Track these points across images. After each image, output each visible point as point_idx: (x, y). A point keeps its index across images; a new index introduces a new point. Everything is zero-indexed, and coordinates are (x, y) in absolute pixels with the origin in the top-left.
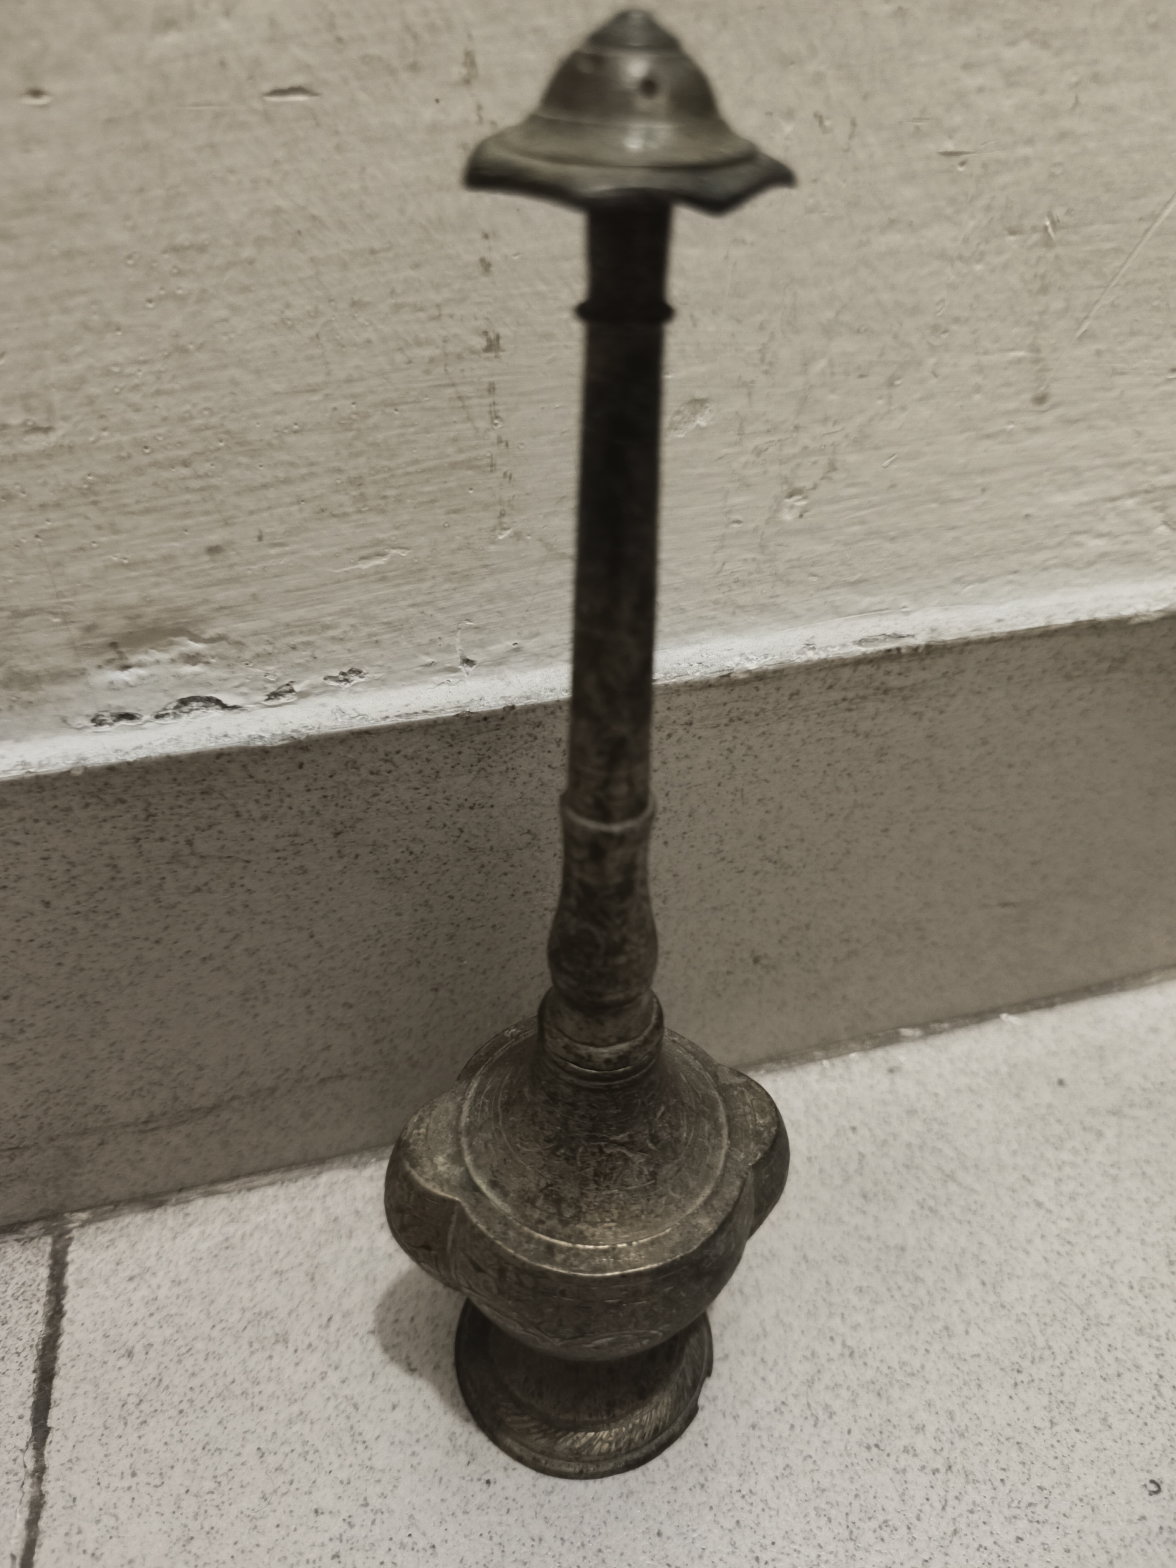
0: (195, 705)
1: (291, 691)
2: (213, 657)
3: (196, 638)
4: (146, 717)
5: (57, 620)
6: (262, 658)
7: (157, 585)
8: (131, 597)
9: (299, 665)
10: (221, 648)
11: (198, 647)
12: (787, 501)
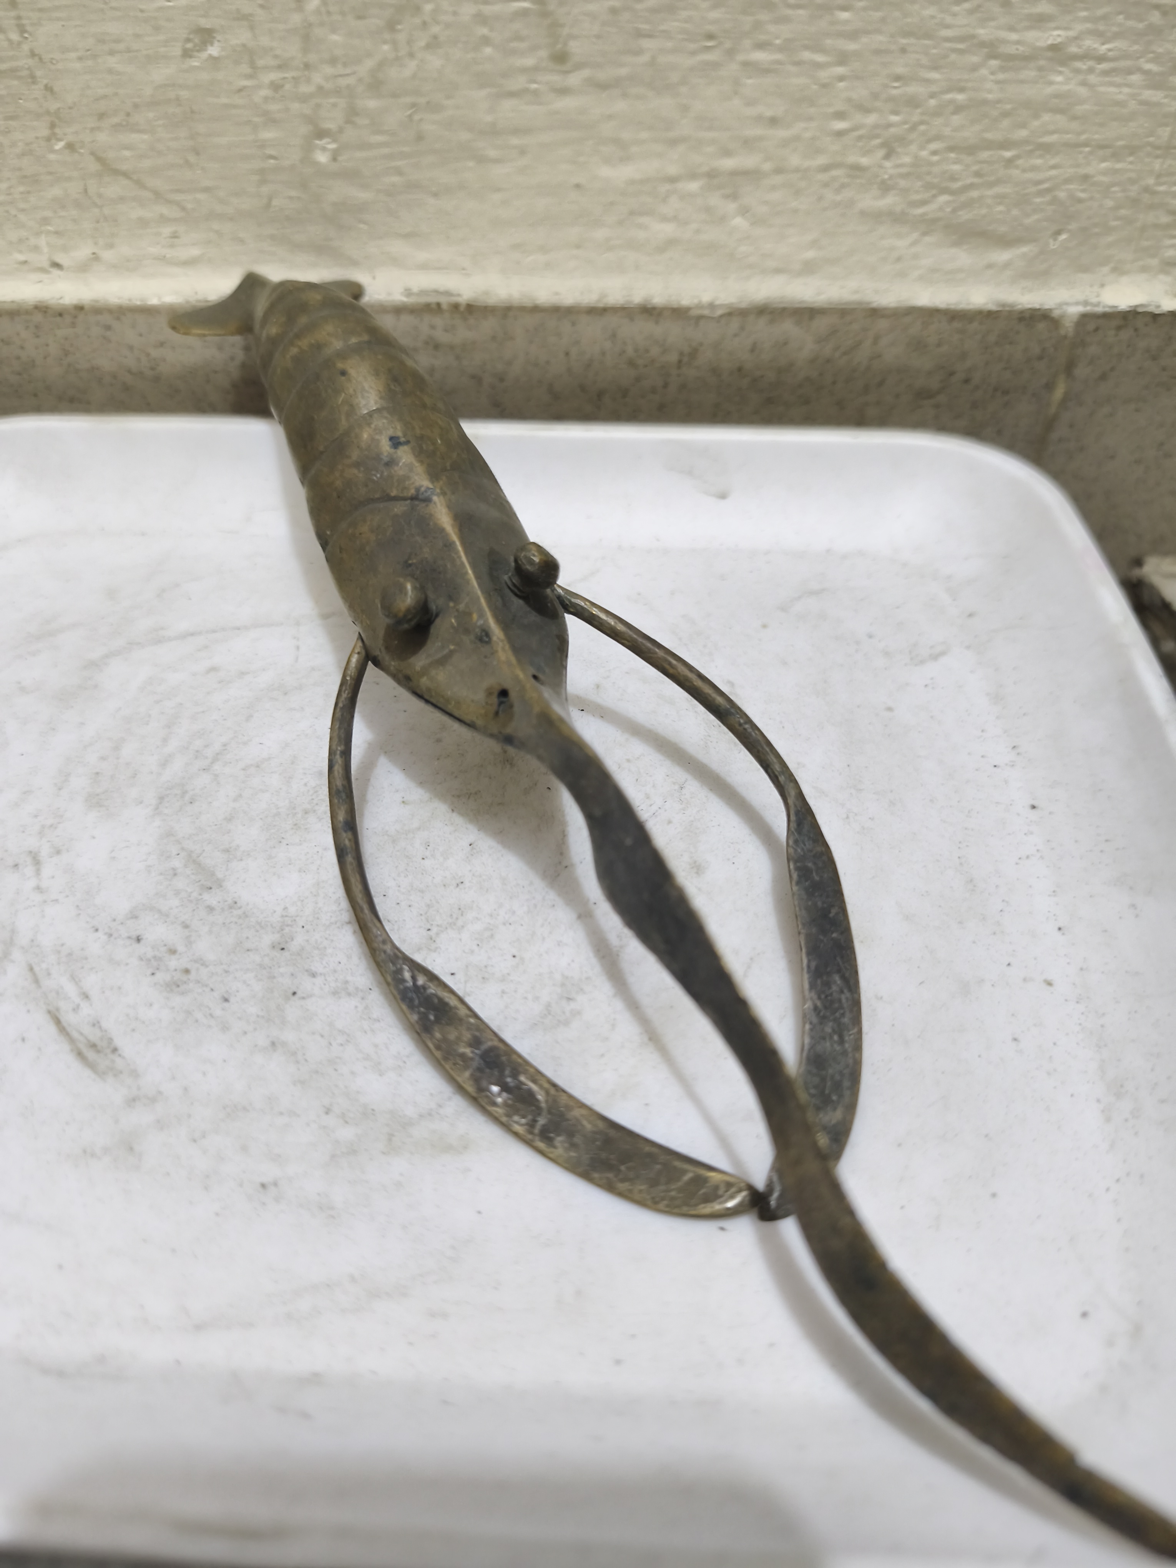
12: (318, 142)
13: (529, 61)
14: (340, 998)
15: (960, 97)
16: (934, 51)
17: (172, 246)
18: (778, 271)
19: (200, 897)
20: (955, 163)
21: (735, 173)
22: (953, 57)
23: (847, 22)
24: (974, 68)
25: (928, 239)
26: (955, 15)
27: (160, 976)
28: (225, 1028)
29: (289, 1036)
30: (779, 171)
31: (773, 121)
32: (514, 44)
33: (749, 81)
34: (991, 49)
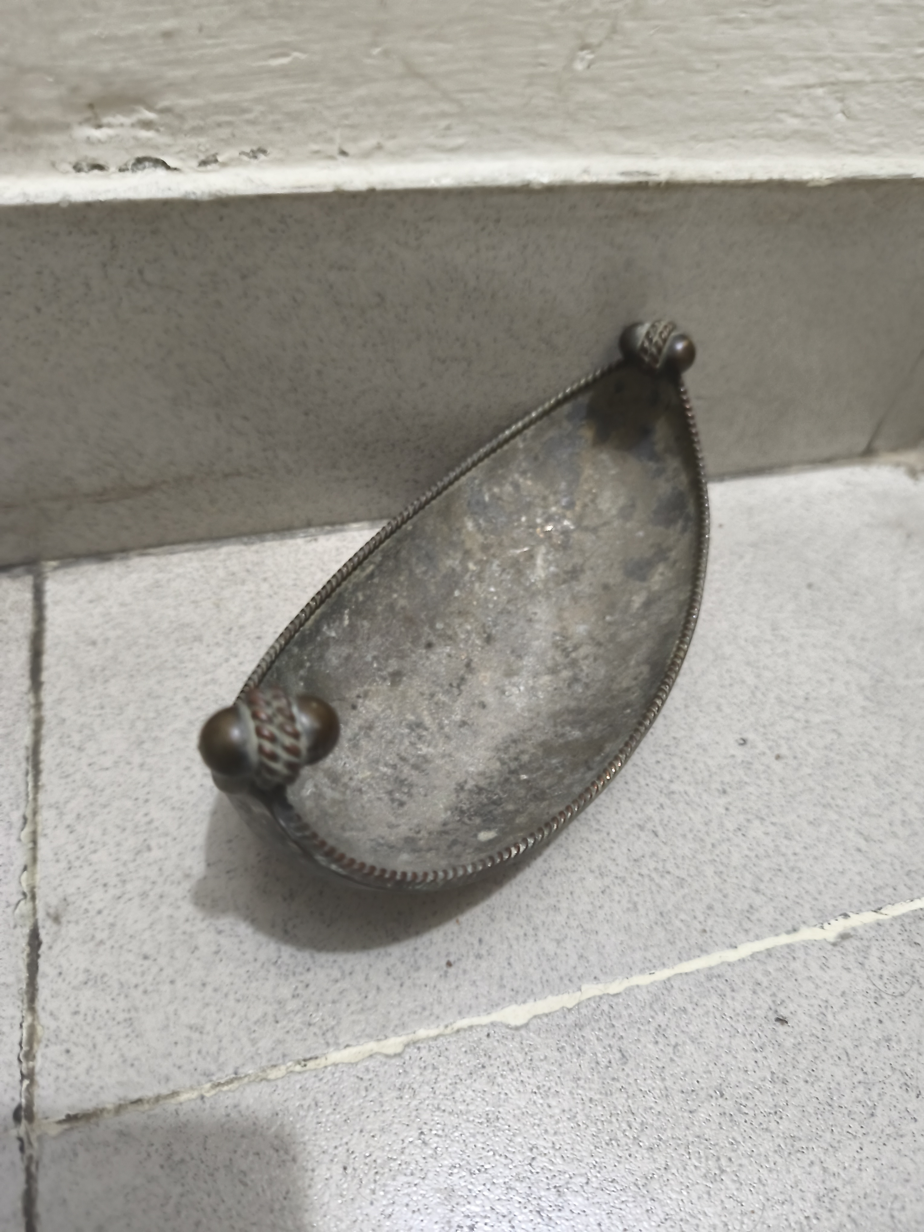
0: (147, 164)
1: (216, 161)
2: (162, 126)
3: (150, 108)
4: (113, 169)
5: (50, 80)
6: (197, 131)
7: (124, 59)
8: (105, 66)
9: (222, 140)
10: (168, 119)
11: (150, 115)
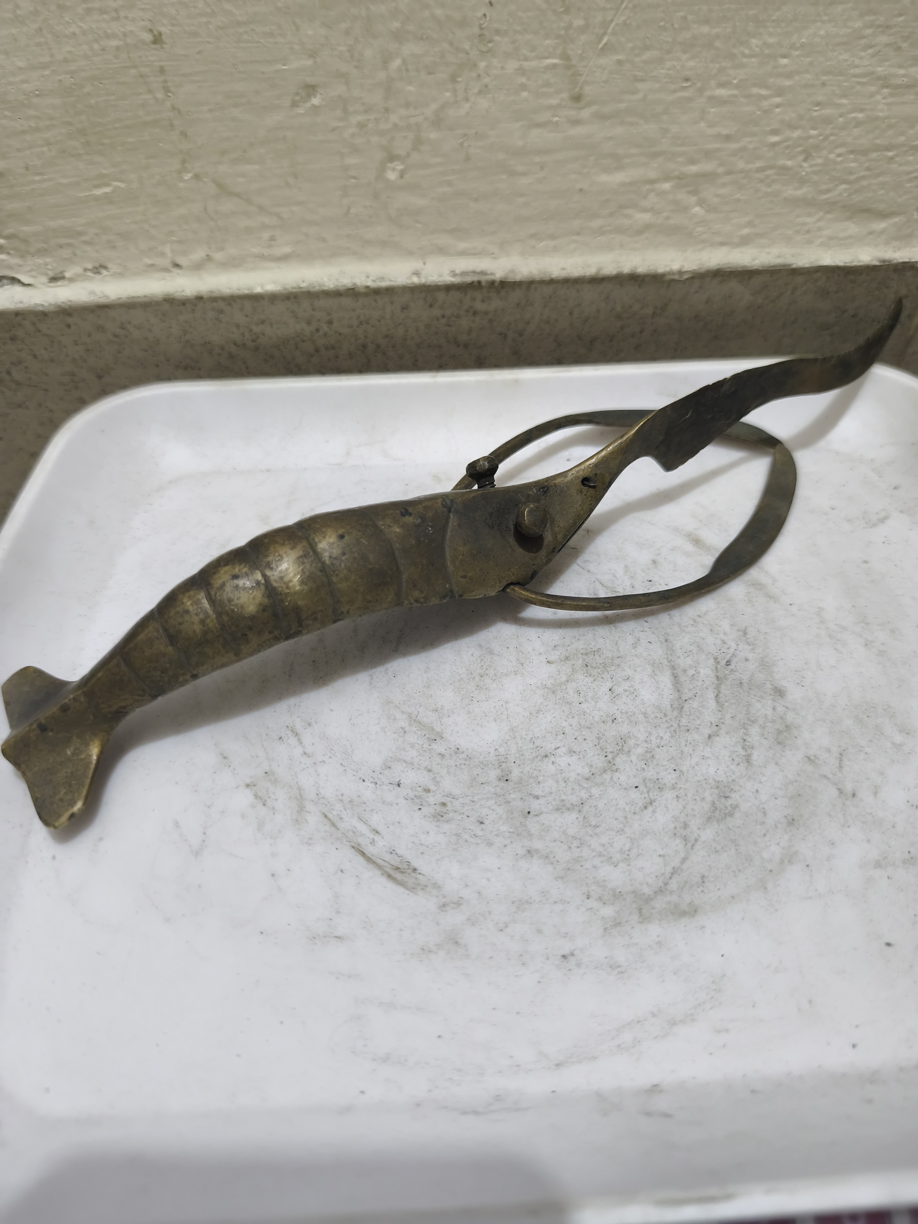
0: (5, 281)
1: (64, 277)
2: (11, 249)
9: (67, 259)
10: (15, 243)
12: (389, 165)
13: (554, 101)
14: (562, 812)
15: (860, 115)
16: (845, 84)
17: (270, 246)
18: (722, 244)
19: (431, 747)
20: (853, 162)
21: (698, 175)
22: (858, 87)
23: (785, 66)
24: (872, 95)
25: (830, 216)
26: (861, 58)
27: (425, 810)
28: (490, 844)
29: (537, 845)
30: (729, 173)
31: (728, 138)
32: (545, 90)
33: (713, 110)
34: (885, 81)
